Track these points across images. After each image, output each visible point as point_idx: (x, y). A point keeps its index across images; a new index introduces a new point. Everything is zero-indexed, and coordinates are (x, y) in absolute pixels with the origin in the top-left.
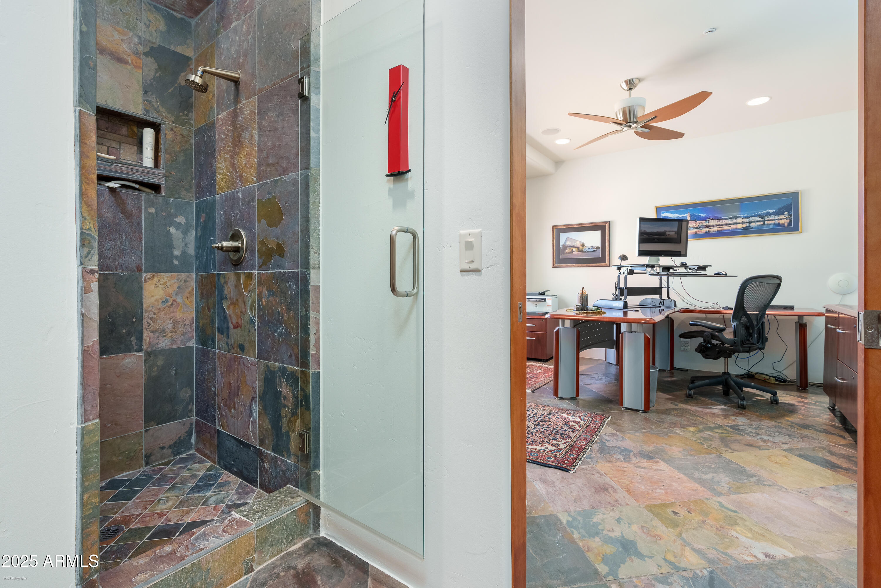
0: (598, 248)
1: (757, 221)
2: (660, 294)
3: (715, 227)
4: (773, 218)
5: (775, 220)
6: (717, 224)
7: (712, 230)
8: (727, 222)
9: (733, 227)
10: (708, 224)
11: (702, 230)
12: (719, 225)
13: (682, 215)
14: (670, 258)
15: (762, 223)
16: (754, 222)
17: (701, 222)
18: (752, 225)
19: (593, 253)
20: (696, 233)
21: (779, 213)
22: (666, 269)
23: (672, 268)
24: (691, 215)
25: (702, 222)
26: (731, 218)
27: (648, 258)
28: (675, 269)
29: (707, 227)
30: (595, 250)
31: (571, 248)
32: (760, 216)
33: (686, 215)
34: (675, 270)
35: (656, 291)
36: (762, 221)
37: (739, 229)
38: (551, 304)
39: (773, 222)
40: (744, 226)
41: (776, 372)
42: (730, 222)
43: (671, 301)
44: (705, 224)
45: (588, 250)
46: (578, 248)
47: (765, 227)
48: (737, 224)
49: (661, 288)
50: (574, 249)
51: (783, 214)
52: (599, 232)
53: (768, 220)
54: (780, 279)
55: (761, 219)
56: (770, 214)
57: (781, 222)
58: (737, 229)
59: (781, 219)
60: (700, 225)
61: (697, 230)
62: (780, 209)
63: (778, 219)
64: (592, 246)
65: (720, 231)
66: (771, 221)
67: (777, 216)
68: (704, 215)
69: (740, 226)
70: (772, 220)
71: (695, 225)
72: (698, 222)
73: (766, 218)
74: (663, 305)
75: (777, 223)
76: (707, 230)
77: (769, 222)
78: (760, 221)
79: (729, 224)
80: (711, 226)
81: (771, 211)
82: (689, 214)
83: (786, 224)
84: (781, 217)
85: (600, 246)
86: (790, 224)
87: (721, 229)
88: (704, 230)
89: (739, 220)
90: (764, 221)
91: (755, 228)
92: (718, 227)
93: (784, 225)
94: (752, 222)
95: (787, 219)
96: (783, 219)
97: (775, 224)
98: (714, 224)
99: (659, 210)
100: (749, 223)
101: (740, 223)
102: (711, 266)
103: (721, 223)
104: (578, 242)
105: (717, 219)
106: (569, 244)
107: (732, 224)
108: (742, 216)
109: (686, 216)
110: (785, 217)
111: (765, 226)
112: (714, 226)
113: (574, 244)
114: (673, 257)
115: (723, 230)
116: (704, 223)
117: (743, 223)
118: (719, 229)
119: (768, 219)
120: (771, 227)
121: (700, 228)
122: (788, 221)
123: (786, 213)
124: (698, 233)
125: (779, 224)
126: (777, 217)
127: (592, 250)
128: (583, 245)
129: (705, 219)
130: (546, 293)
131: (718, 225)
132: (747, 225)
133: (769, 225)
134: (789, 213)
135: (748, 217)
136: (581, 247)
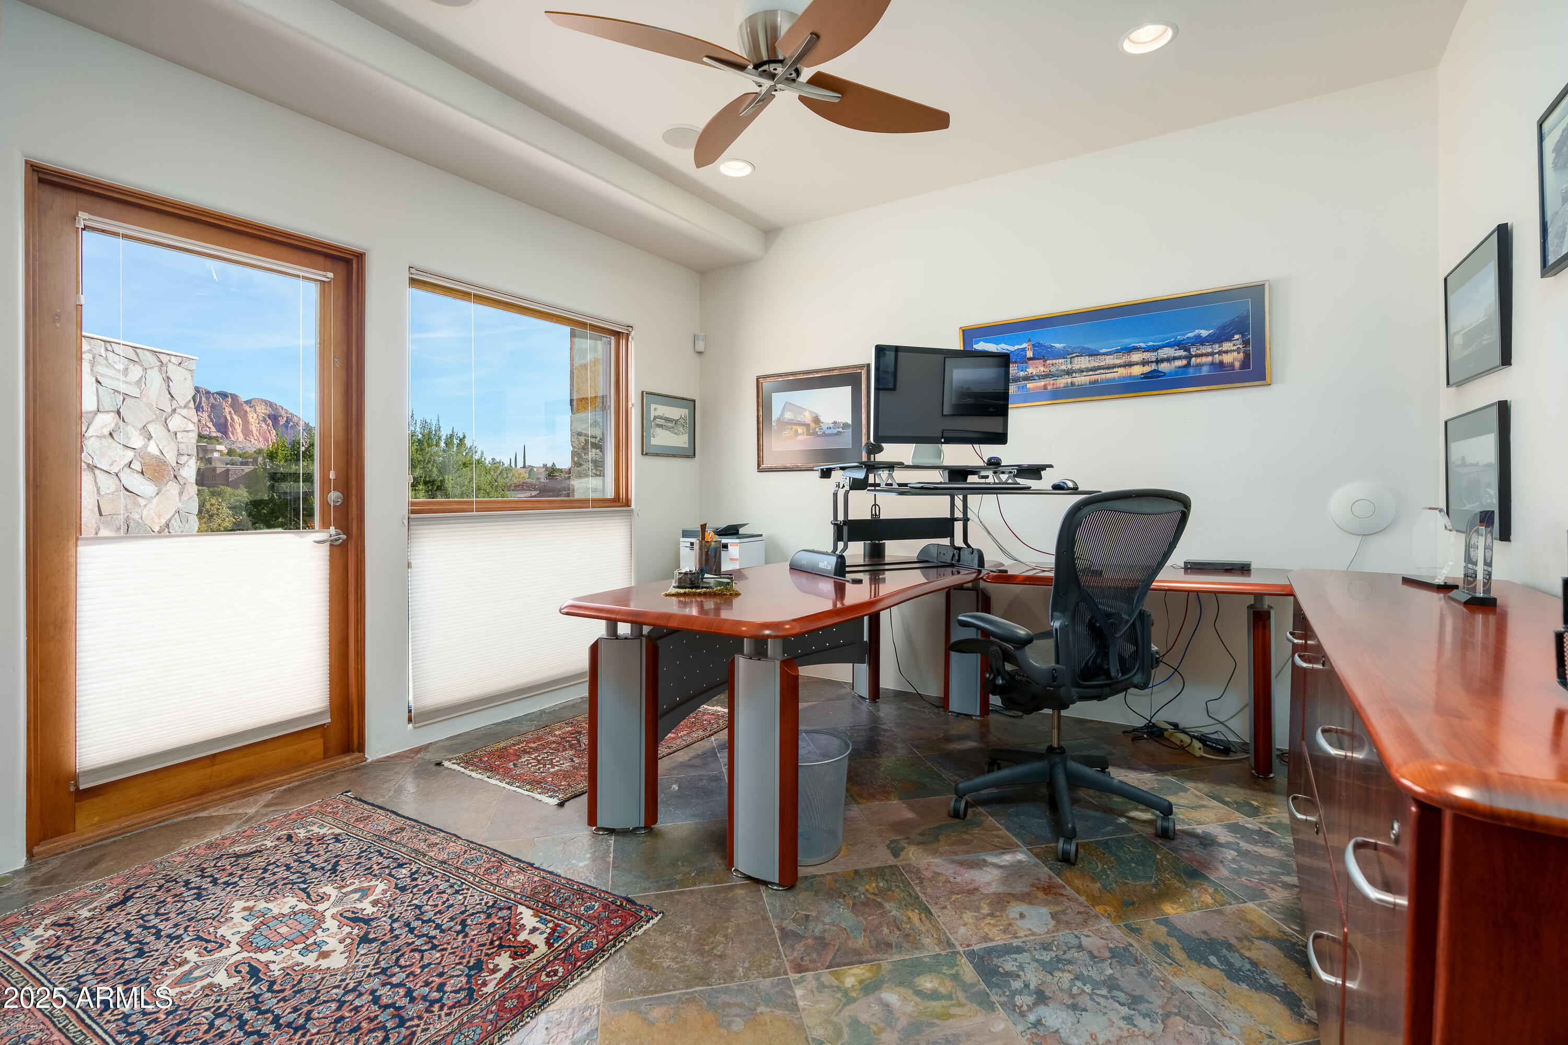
0: (845, 426)
1: (1175, 358)
2: (951, 535)
3: (1085, 374)
4: (1209, 350)
5: (1212, 354)
6: (1090, 366)
7: (1080, 379)
8: (1110, 360)
9: (1122, 372)
10: (1069, 366)
11: (1058, 381)
12: (1094, 369)
13: (1017, 347)
14: (968, 447)
15: (1184, 362)
16: (1168, 360)
17: (1054, 361)
18: (1164, 367)
19: (836, 438)
20: (1045, 387)
21: (1220, 337)
22: (958, 474)
23: (973, 471)
24: (1034, 345)
25: (1057, 361)
26: (1118, 351)
27: (912, 447)
28: (983, 473)
29: (1069, 373)
30: (840, 430)
31: (794, 427)
32: (1179, 345)
33: (1025, 345)
34: (983, 477)
35: (942, 527)
36: (1185, 357)
37: (1135, 377)
38: (737, 556)
39: (1210, 359)
40: (1147, 369)
41: (1216, 722)
42: (1117, 362)
43: (972, 553)
44: (1063, 367)
45: (828, 432)
46: (807, 426)
47: (1191, 372)
48: (1130, 365)
49: (953, 520)
50: (800, 430)
51: (1229, 339)
52: (848, 390)
53: (1197, 356)
54: (1183, 502)
55: (1182, 353)
56: (1201, 341)
57: (1227, 359)
58: (1131, 377)
59: (1226, 352)
60: (1053, 369)
61: (1047, 381)
62: (1223, 328)
63: (1220, 353)
64: (835, 423)
65: (1096, 382)
66: (1204, 360)
67: (1217, 346)
68: (1062, 345)
69: (1137, 370)
70: (1207, 355)
71: (1042, 369)
72: (1048, 362)
73: (1193, 351)
74: (959, 560)
75: (1217, 361)
76: (1067, 380)
77: (1199, 360)
78: (1179, 358)
79: (1114, 366)
80: (1075, 372)
81: (1204, 333)
82: (1031, 343)
83: (1237, 365)
84: (1227, 346)
85: (850, 422)
86: (1245, 364)
87: (1096, 377)
88: (1063, 382)
89: (1136, 357)
90: (1189, 358)
91: (1171, 373)
92: (1091, 373)
93: (1232, 365)
94: (1162, 361)
95: (1238, 351)
96: (1231, 354)
97: (1212, 364)
98: (1083, 366)
99: (969, 334)
100: (1158, 362)
101: (1137, 364)
102: (1051, 466)
103: (1096, 364)
104: (807, 414)
105: (1090, 355)
106: (790, 417)
107: (1120, 366)
108: (1143, 345)
109: (1024, 350)
110: (1235, 348)
111: (1191, 370)
112: (1082, 371)
113: (800, 418)
114: (976, 446)
115: (1102, 381)
116: (1062, 364)
117: (1144, 363)
118: (1093, 378)
119: (1199, 352)
120: (1205, 371)
121: (1053, 376)
122: (1241, 355)
123: (1237, 337)
124: (1049, 387)
125: (1221, 363)
126: (1216, 348)
127: (835, 431)
128: (817, 420)
129: (1063, 354)
130: (741, 531)
131: (1091, 370)
132: (1154, 367)
133: (1200, 366)
134: (1243, 336)
135: (1155, 349)
136: (813, 425)
